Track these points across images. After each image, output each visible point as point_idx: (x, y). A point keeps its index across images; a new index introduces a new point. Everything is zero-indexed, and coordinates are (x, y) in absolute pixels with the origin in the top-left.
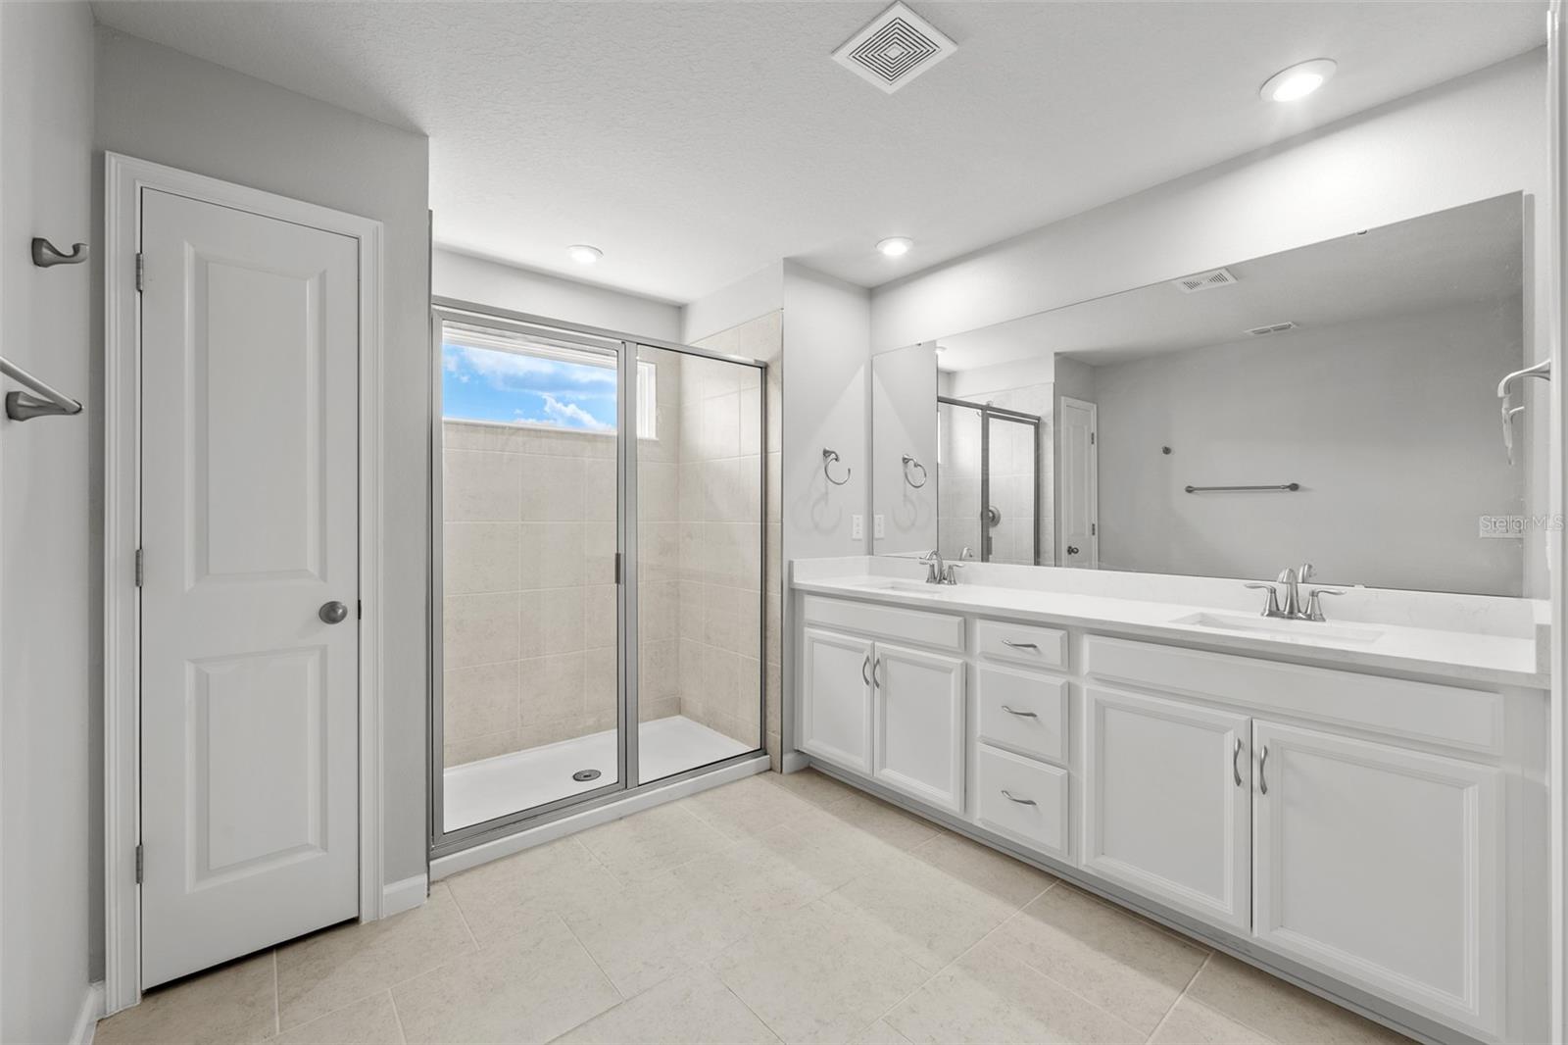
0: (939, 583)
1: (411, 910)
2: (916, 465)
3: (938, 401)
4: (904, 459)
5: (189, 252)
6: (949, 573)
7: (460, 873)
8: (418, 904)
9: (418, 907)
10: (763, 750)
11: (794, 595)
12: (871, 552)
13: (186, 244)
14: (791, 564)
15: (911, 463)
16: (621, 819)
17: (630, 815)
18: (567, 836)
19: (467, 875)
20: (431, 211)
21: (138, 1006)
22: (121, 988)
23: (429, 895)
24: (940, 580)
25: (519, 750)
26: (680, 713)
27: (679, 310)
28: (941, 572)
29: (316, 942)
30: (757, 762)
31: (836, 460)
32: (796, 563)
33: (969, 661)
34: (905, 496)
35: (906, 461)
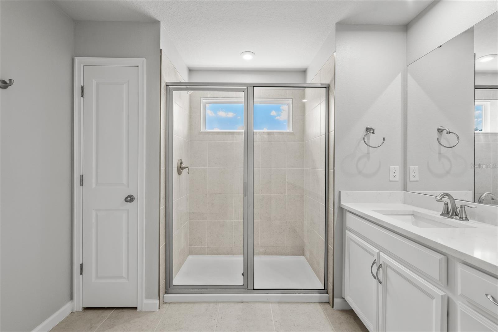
0: (451, 217)
1: (152, 311)
2: (448, 133)
3: (475, 88)
4: (439, 130)
5: (94, 82)
6: (461, 210)
7: (175, 303)
8: (154, 311)
9: (154, 312)
10: (325, 290)
11: (342, 211)
12: (405, 189)
13: (93, 80)
14: (340, 193)
15: (445, 132)
16: (242, 302)
17: (247, 302)
18: (216, 302)
19: (177, 305)
20: (161, 50)
21: (81, 312)
22: (77, 305)
23: (159, 308)
24: (452, 215)
25: (233, 255)
26: (304, 255)
27: (304, 72)
28: (455, 209)
29: (123, 311)
30: (320, 296)
31: (373, 133)
32: (343, 193)
33: (451, 296)
34: (440, 153)
35: (440, 131)
